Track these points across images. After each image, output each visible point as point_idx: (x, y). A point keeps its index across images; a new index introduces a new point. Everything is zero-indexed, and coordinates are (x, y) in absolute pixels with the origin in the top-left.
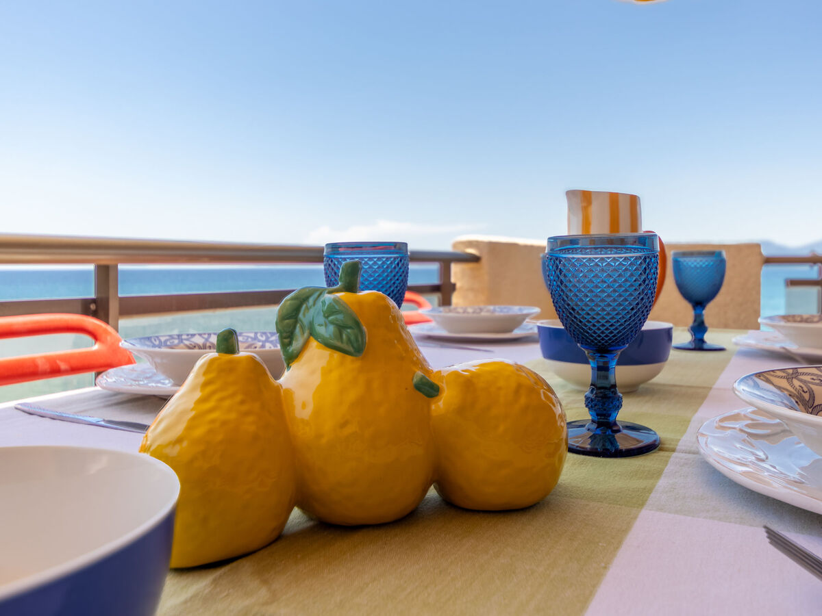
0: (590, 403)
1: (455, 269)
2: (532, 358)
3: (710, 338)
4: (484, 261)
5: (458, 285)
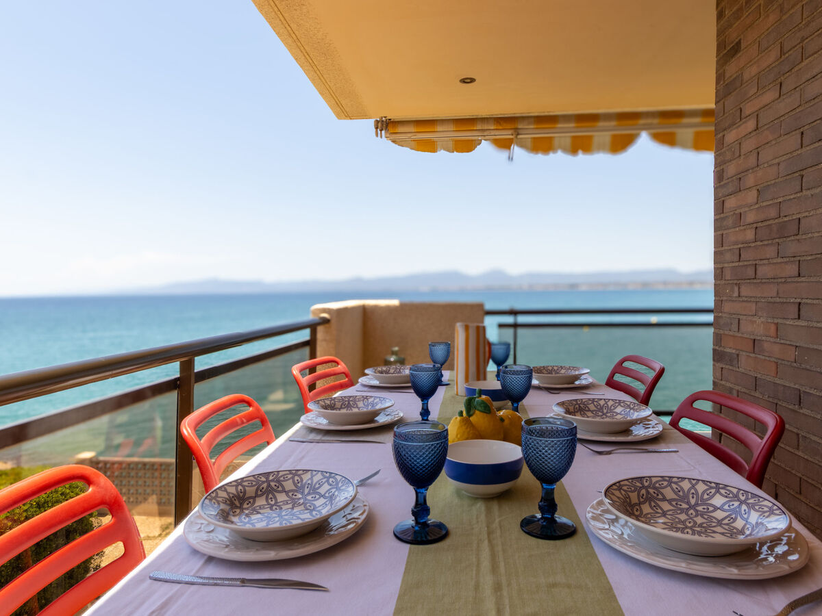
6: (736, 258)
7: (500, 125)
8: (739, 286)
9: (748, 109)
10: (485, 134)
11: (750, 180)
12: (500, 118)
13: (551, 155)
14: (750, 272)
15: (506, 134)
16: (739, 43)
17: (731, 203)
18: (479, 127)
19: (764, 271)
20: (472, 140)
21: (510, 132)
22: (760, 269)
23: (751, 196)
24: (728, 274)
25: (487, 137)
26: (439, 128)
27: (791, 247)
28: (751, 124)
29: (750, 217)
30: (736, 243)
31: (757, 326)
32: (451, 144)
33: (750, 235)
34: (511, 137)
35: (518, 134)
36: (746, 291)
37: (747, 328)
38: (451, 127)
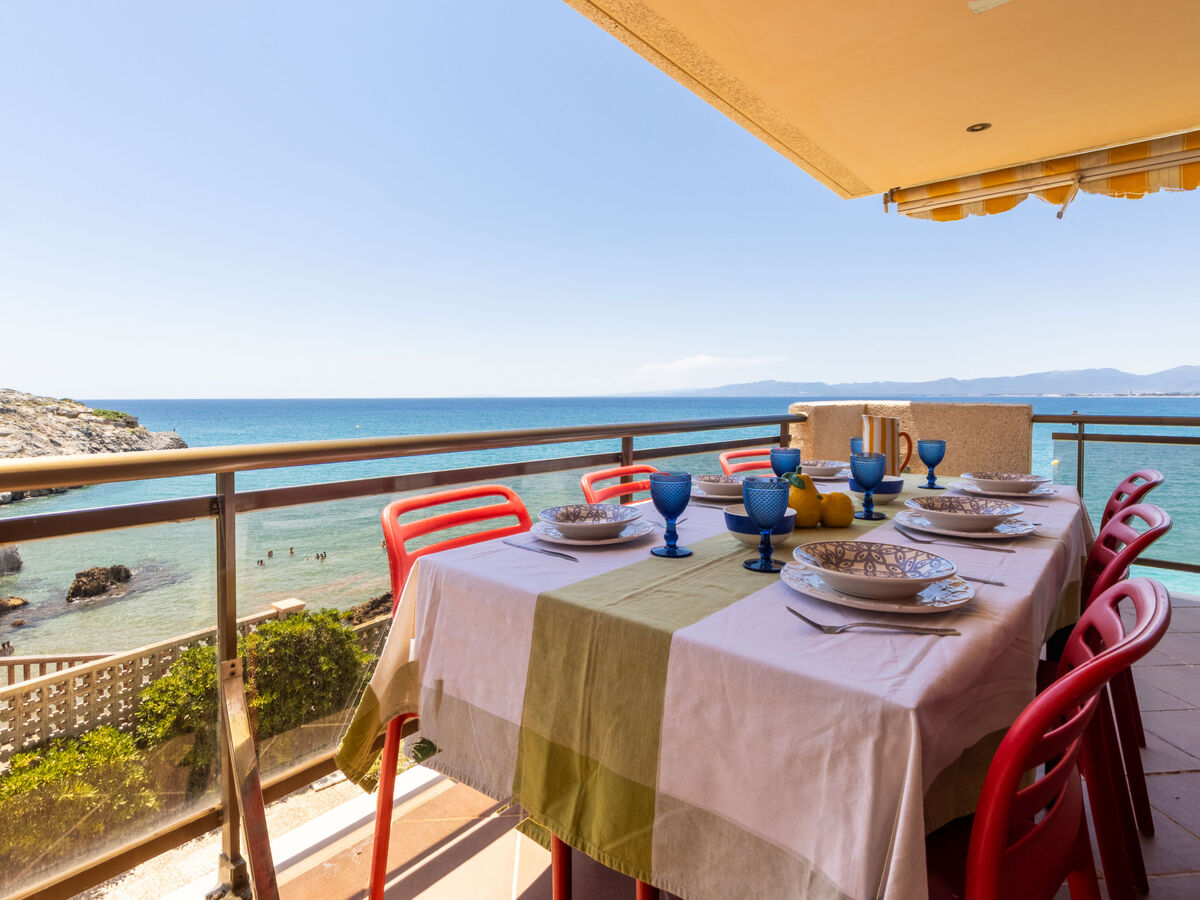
0: (864, 505)
1: (792, 426)
2: (844, 489)
3: (939, 482)
4: (810, 420)
5: (793, 436)
7: (1051, 169)
10: (1032, 184)
12: (1051, 161)
15: (1064, 180)
18: (1020, 177)
20: (1012, 196)
21: (1069, 177)
25: (1034, 189)
26: (963, 188)
32: (980, 207)
34: (1072, 182)
35: (1082, 178)
38: (979, 184)
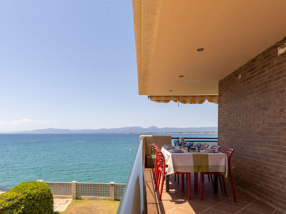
6: (221, 129)
8: (221, 133)
9: (223, 106)
11: (223, 117)
13: (186, 104)
14: (222, 131)
15: (176, 99)
16: (221, 95)
17: (220, 120)
18: (170, 97)
19: (224, 131)
20: (169, 100)
21: (177, 99)
22: (224, 130)
23: (223, 119)
24: (220, 131)
25: (172, 100)
26: (162, 98)
27: (227, 128)
28: (223, 108)
29: (223, 123)
30: (221, 126)
31: (223, 139)
33: (223, 125)
35: (179, 99)
36: (222, 134)
37: (222, 139)
38: (164, 97)
